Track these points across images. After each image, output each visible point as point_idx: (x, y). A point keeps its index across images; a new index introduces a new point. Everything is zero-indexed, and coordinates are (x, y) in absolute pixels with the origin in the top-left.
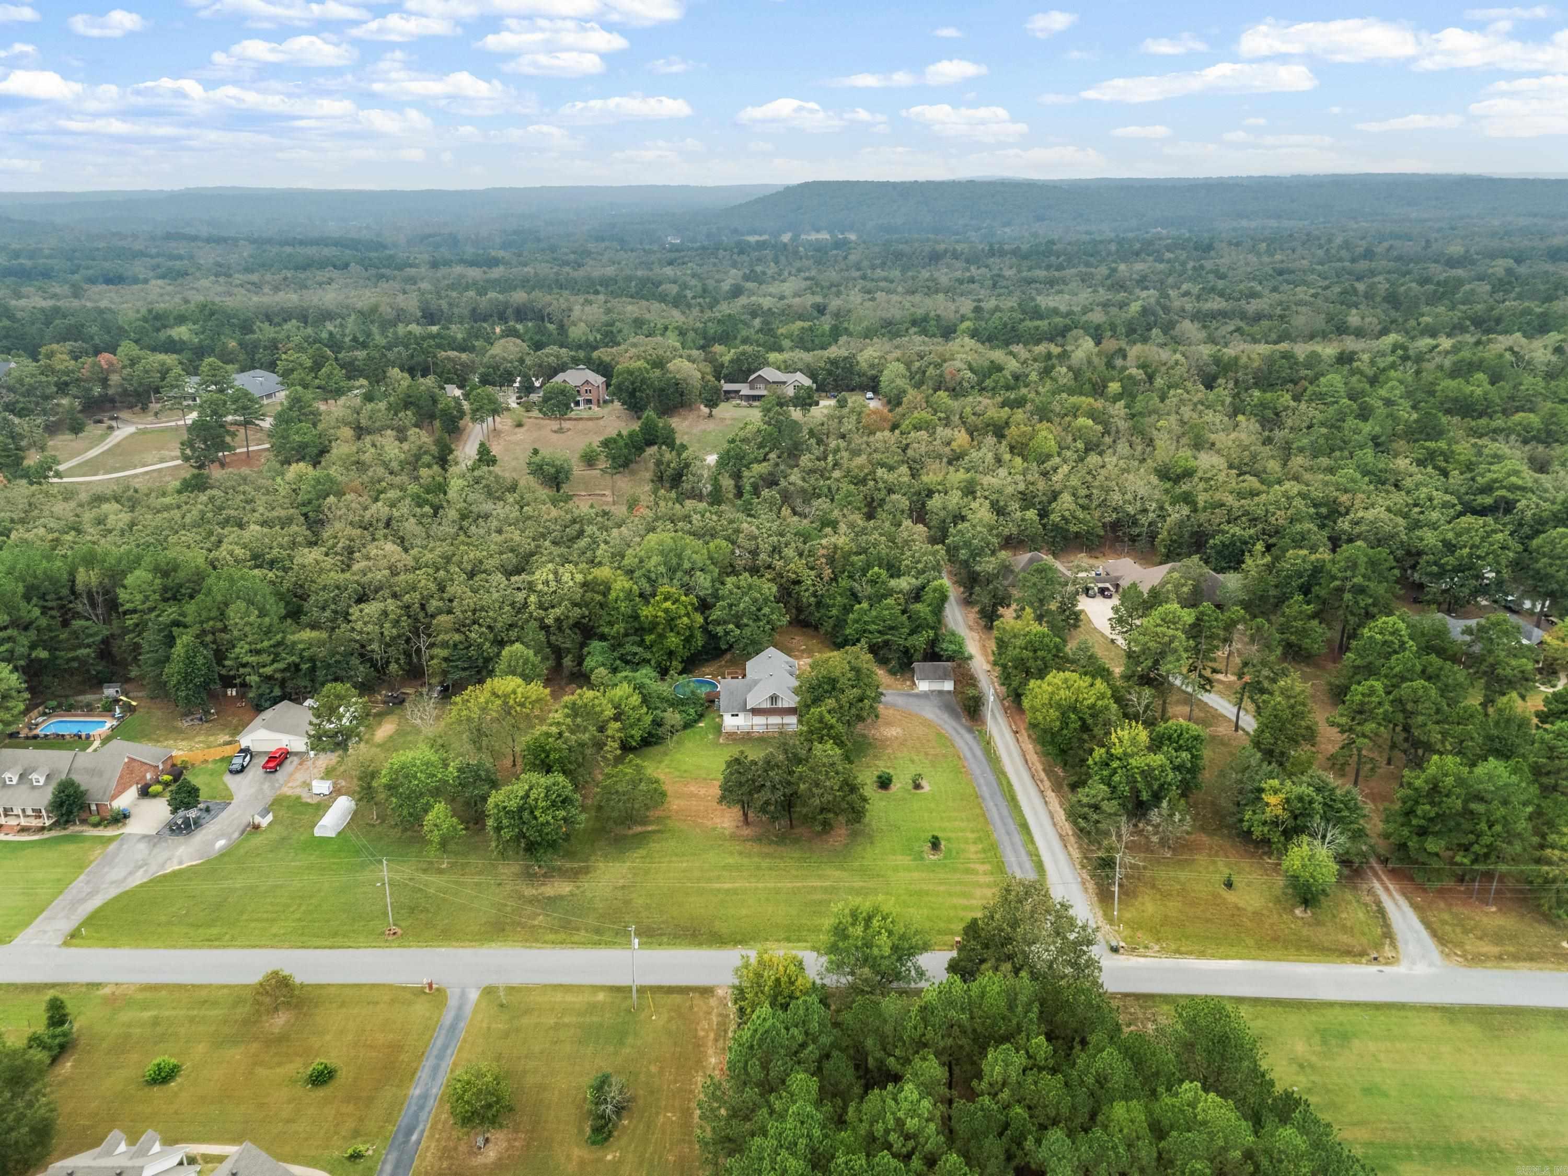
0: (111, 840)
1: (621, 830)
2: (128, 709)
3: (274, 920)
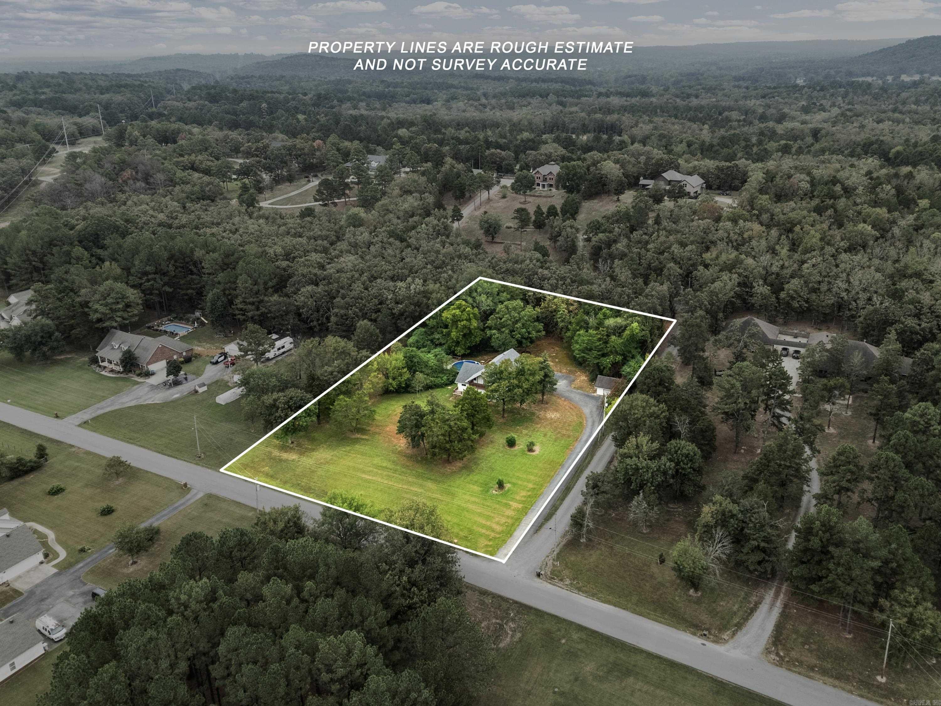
0: (138, 383)
1: (349, 434)
2: (202, 324)
3: (162, 437)
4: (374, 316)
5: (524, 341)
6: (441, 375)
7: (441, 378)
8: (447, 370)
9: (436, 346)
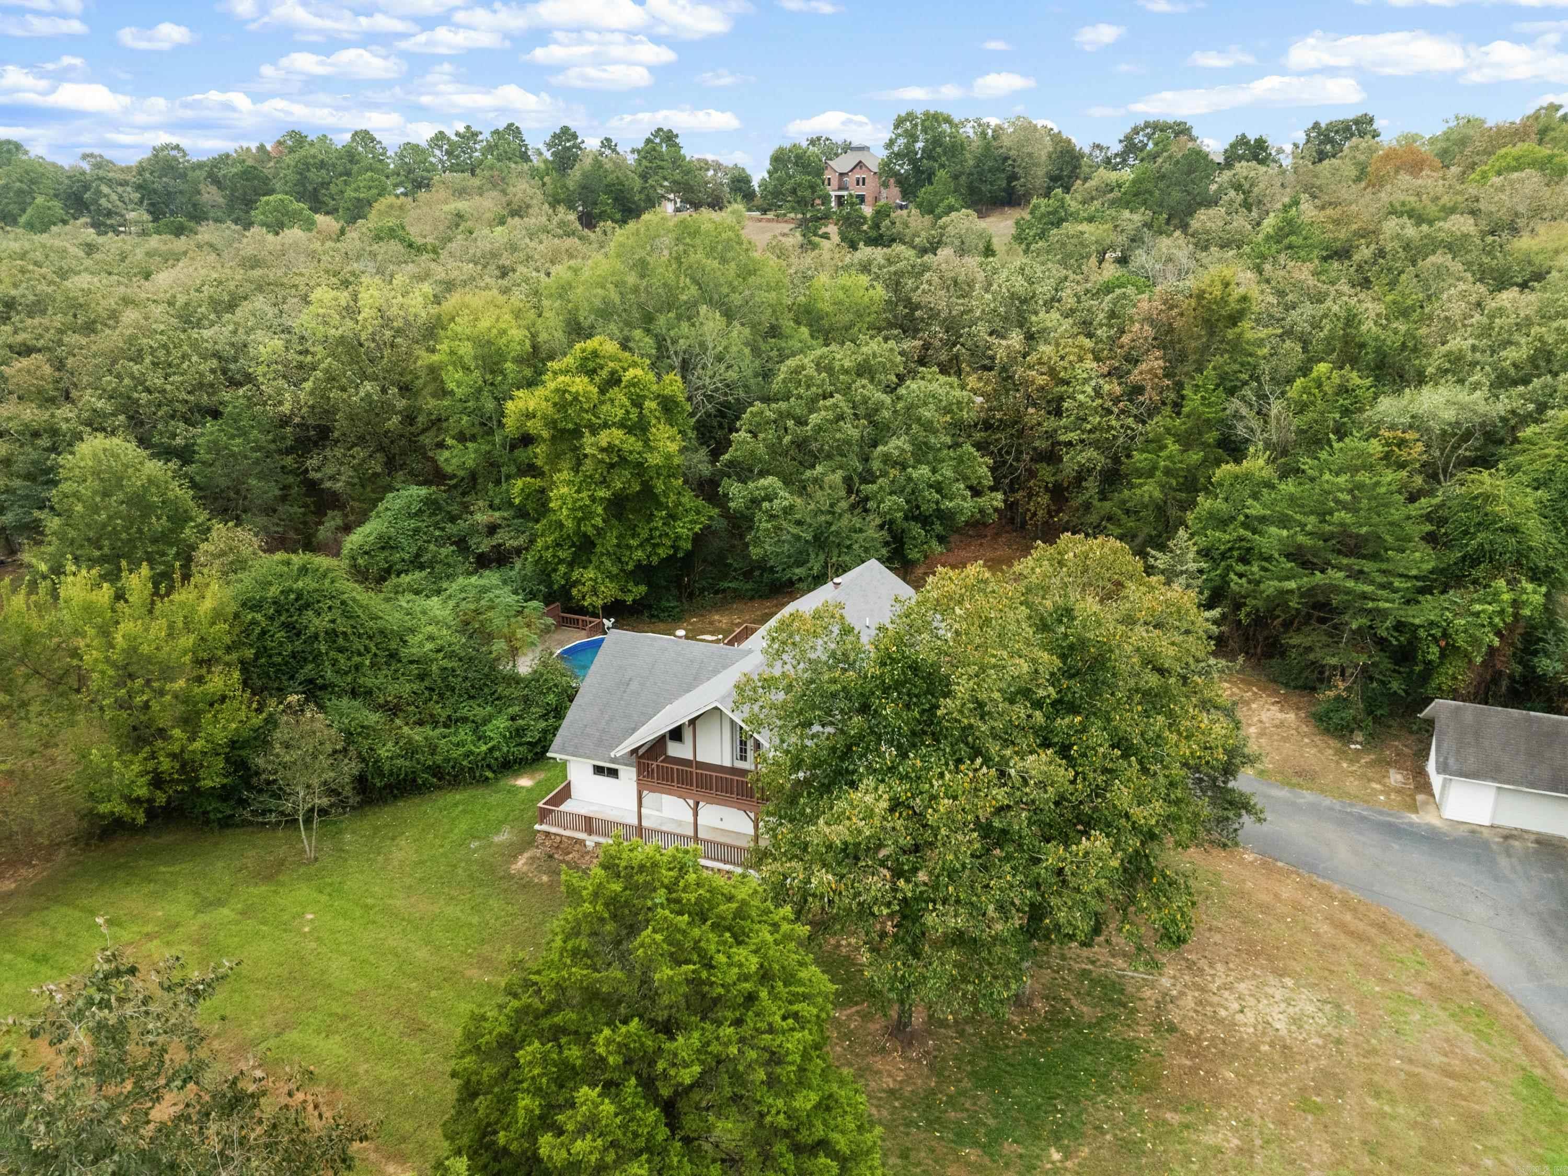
4: (182, 434)
5: (916, 530)
6: (479, 712)
7: (477, 726)
8: (515, 680)
9: (483, 562)
